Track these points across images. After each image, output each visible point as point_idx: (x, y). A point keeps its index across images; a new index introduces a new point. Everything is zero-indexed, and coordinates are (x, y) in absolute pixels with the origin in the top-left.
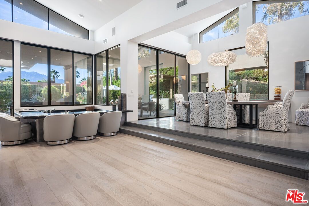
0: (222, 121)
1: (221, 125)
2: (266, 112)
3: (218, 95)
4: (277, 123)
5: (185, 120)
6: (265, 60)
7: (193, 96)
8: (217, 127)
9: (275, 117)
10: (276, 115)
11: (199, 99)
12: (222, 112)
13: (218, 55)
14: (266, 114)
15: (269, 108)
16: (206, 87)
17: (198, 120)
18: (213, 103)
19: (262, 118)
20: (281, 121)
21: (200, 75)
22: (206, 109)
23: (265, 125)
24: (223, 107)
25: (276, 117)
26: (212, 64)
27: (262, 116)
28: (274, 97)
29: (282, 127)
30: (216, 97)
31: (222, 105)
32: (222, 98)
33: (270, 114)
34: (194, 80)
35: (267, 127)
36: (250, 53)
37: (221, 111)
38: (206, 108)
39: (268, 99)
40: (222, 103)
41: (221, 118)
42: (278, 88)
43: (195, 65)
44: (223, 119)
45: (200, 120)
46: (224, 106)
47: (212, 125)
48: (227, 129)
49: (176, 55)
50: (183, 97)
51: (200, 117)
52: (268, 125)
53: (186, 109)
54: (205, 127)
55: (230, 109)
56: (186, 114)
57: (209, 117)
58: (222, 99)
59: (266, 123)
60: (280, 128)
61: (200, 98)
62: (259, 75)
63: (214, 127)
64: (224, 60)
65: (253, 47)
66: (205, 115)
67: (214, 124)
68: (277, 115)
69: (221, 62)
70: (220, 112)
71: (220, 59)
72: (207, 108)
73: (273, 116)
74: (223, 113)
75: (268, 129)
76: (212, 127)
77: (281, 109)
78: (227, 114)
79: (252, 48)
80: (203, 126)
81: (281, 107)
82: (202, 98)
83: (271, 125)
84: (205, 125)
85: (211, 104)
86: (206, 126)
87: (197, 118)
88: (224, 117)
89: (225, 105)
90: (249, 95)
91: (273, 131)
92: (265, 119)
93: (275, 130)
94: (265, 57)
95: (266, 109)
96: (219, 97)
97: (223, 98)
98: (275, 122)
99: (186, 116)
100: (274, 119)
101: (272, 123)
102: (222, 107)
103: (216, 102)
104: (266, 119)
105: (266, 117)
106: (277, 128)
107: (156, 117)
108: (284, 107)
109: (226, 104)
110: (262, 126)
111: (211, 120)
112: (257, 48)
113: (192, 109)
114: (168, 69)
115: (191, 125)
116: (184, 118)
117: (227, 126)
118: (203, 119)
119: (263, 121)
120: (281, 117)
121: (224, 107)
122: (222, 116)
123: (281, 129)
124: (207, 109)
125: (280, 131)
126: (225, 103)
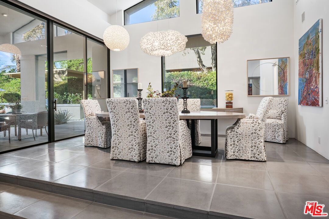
0: (171, 152)
1: (170, 158)
2: (237, 131)
3: (164, 104)
4: (254, 147)
5: (102, 145)
6: (198, 60)
7: (116, 105)
8: (162, 162)
9: (251, 138)
10: (253, 136)
11: (127, 110)
12: (172, 135)
13: (159, 35)
14: (238, 134)
15: (241, 124)
16: (138, 89)
17: (127, 149)
18: (155, 119)
19: (232, 140)
20: (259, 144)
21: (125, 71)
22: (141, 130)
23: (236, 152)
24: (173, 125)
25: (253, 139)
26: (148, 51)
27: (231, 137)
28: (225, 105)
29: (260, 154)
30: (161, 108)
31: (172, 122)
32: (171, 109)
33: (244, 134)
34: (117, 80)
35: (239, 154)
36: (210, 35)
37: (169, 132)
38: (140, 128)
39: (217, 107)
40: (172, 118)
41: (169, 146)
42: (230, 92)
43: (118, 52)
44: (174, 147)
45: (130, 151)
46: (175, 124)
47: (153, 159)
48: (181, 165)
49: (87, 36)
50: (99, 105)
51: (131, 144)
52: (241, 151)
53: (104, 127)
54: (140, 162)
55: (184, 129)
56: (104, 135)
57: (148, 144)
58: (171, 112)
59: (237, 148)
60: (258, 156)
61: (130, 109)
62: (193, 77)
63: (157, 162)
64: (169, 45)
65: (215, 26)
66: (139, 140)
67: (156, 158)
68: (254, 134)
69: (163, 47)
70: (167, 136)
71: (162, 42)
72: (142, 127)
73: (249, 137)
74: (173, 137)
75: (241, 158)
76: (153, 162)
77: (260, 126)
78: (180, 137)
79: (213, 28)
80: (136, 160)
81: (259, 123)
82: (133, 109)
83: (245, 151)
84: (139, 159)
85: (152, 121)
86: (143, 161)
87: (124, 147)
88: (175, 144)
89: (177, 122)
90: (200, 102)
91: (248, 161)
92: (236, 142)
93: (250, 159)
94: (198, 58)
95: (237, 127)
96: (165, 107)
97: (173, 110)
98: (250, 146)
99: (103, 139)
100: (250, 142)
101: (247, 149)
102: (171, 126)
103: (160, 117)
104: (238, 142)
105: (238, 138)
106: (254, 155)
107: (47, 141)
108: (263, 122)
109: (179, 119)
110: (233, 153)
111: (151, 151)
112: (221, 28)
113: (114, 130)
114: (80, 64)
115: (112, 160)
116: (101, 143)
117: (181, 160)
118: (136, 148)
119: (233, 146)
120: (259, 139)
121: (175, 127)
122: (172, 141)
123: (260, 157)
124: (143, 129)
125: (259, 160)
126: (176, 119)
